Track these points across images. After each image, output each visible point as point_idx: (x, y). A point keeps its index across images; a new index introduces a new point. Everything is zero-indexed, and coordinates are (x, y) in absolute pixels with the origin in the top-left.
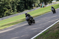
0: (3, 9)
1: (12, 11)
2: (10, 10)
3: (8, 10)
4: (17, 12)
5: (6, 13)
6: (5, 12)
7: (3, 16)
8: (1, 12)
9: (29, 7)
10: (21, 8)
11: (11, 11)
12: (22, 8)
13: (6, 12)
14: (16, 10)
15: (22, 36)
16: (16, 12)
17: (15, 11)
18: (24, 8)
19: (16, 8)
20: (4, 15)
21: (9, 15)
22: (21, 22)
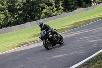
0: (39, 6)
1: (55, 9)
2: (52, 8)
3: (48, 7)
4: (64, 10)
5: (45, 13)
8: (37, 11)
9: (84, 3)
10: (70, 4)
12: (73, 4)
13: (45, 11)
14: (61, 7)
15: (71, 52)
16: (61, 11)
17: (60, 9)
18: (75, 5)
19: (61, 3)
20: (42, 16)
21: (50, 16)
22: (70, 28)
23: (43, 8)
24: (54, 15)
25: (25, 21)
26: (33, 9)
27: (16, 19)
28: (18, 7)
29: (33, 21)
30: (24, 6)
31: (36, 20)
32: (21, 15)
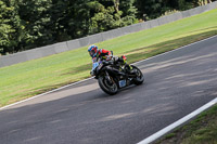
0: (86, 7)
1: (120, 13)
2: (112, 10)
3: (103, 9)
4: (139, 16)
5: (99, 22)
6: (93, 16)
7: (85, 33)
8: (81, 17)
10: (152, 3)
11: (116, 12)
12: (157, 2)
13: (98, 17)
14: (133, 9)
16: (133, 16)
17: (130, 13)
18: (162, 5)
19: (133, 1)
20: (91, 28)
21: (109, 28)
23: (94, 11)
24: (116, 27)
25: (57, 39)
26: (73, 12)
27: (36, 34)
28: (41, 9)
29: (73, 38)
30: (52, 8)
31: (78, 37)
32: (46, 27)
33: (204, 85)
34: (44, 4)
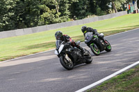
0: (38, 8)
1: (59, 13)
2: (54, 12)
3: (49, 10)
4: (71, 17)
5: (45, 18)
6: (42, 14)
7: (36, 24)
8: (34, 14)
9: (99, 9)
10: (80, 9)
11: (56, 13)
12: (83, 9)
13: (45, 15)
14: (67, 12)
16: (67, 17)
17: (65, 14)
18: (86, 11)
19: (68, 7)
20: (40, 22)
21: (51, 23)
23: (42, 11)
24: (56, 22)
25: (17, 26)
26: (29, 11)
27: (4, 22)
28: (9, 7)
29: (28, 27)
30: (16, 7)
31: (31, 27)
32: (11, 18)
33: (107, 64)
34: (11, 4)
